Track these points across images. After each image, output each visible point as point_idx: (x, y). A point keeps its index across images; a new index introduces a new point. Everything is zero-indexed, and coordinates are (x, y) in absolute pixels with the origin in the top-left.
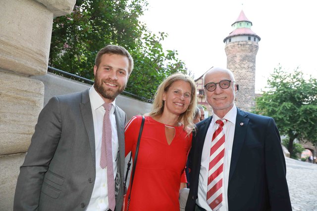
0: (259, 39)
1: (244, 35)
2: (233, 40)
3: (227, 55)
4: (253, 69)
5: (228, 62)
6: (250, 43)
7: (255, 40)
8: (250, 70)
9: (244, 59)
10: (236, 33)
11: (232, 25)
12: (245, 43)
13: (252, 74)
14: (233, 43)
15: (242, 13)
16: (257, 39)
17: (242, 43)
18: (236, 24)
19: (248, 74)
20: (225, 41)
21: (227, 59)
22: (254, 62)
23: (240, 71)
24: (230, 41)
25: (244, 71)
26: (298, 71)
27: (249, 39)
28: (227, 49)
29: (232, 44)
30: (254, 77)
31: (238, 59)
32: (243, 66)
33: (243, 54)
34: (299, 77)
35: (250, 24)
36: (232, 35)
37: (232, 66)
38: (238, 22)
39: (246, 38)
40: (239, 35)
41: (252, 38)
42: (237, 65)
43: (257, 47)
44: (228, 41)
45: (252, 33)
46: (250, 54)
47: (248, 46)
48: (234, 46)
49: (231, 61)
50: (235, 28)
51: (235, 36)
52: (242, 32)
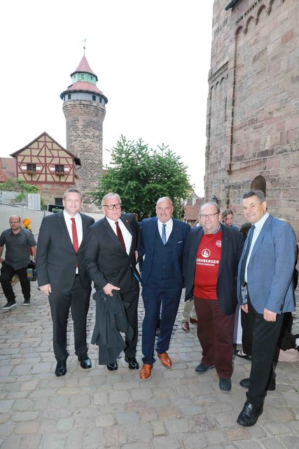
0: (106, 101)
1: (87, 92)
2: (74, 96)
3: (66, 117)
4: (100, 138)
5: (68, 127)
6: (95, 104)
7: (101, 101)
8: (96, 140)
9: (87, 126)
10: (77, 88)
11: (72, 75)
12: (88, 103)
13: (99, 145)
14: (74, 101)
15: (84, 60)
16: (103, 100)
17: (85, 103)
18: (76, 75)
19: (94, 144)
20: (63, 96)
21: (67, 123)
22: (101, 130)
23: (84, 141)
24: (69, 98)
25: (88, 141)
27: (94, 98)
28: (65, 108)
29: (72, 103)
30: (101, 149)
31: (80, 124)
32: (86, 134)
33: (88, 118)
35: (94, 78)
36: (71, 89)
37: (74, 134)
38: (79, 72)
39: (90, 97)
40: (81, 91)
41: (98, 98)
42: (80, 133)
43: (103, 111)
44: (67, 97)
45: (97, 91)
46: (95, 119)
47: (92, 108)
48: (75, 106)
49: (71, 126)
50: (76, 80)
51: (75, 92)
52: (84, 88)
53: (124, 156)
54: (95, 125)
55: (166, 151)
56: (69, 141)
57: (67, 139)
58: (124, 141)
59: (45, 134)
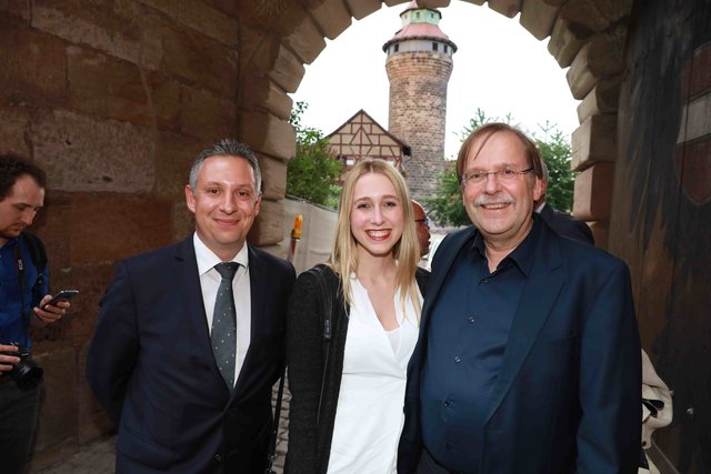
0: (454, 49)
1: (425, 38)
2: (403, 47)
3: (390, 79)
4: (441, 110)
5: (393, 94)
6: (436, 56)
7: (445, 51)
8: (435, 112)
9: (424, 89)
10: (409, 34)
11: (401, 15)
12: (426, 55)
13: (439, 120)
14: (403, 54)
16: (449, 49)
17: (421, 56)
18: (408, 14)
19: (432, 120)
20: (386, 48)
21: (391, 87)
22: (444, 96)
23: (416, 115)
24: (396, 49)
25: (423, 114)
27: (435, 47)
28: (389, 66)
29: (400, 57)
30: (443, 127)
31: (411, 90)
32: (421, 103)
33: (423, 78)
35: (436, 16)
36: (399, 36)
37: (401, 104)
38: (413, 9)
39: (428, 46)
40: (415, 38)
41: (441, 46)
42: (410, 102)
43: (450, 65)
44: (392, 48)
45: (440, 36)
46: (436, 79)
47: (431, 63)
48: (404, 61)
49: (397, 92)
50: (408, 21)
51: (406, 39)
52: (421, 32)
54: (436, 89)
55: (553, 132)
56: (392, 116)
57: (390, 112)
58: (482, 118)
59: (362, 113)
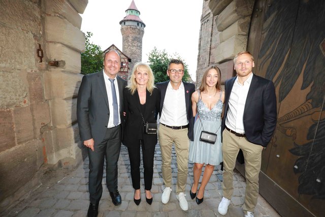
0: (145, 26)
1: (134, 21)
2: (127, 23)
3: (122, 35)
4: (140, 47)
5: (124, 41)
6: (138, 28)
8: (139, 48)
9: (135, 39)
10: (129, 18)
11: (126, 11)
12: (135, 27)
13: (140, 51)
14: (127, 26)
15: (133, 3)
16: (143, 26)
17: (133, 27)
18: (129, 11)
19: (137, 50)
20: (121, 23)
21: (123, 38)
22: (141, 42)
23: (132, 48)
24: (125, 24)
25: (134, 48)
26: (165, 53)
27: (138, 25)
28: (122, 30)
29: (126, 27)
30: (141, 53)
31: (130, 39)
32: (133, 44)
33: (134, 35)
34: (165, 56)
35: (138, 13)
36: (125, 19)
37: (127, 44)
38: (130, 10)
39: (136, 24)
40: (131, 20)
41: (140, 24)
42: (130, 44)
43: (143, 32)
44: (123, 23)
45: (140, 21)
46: (138, 36)
47: (137, 30)
49: (125, 40)
50: (128, 14)
51: (128, 20)
52: (133, 18)
53: (155, 58)
54: (138, 39)
55: (178, 56)
56: (124, 48)
57: (123, 47)
58: (156, 50)
59: (113, 45)
